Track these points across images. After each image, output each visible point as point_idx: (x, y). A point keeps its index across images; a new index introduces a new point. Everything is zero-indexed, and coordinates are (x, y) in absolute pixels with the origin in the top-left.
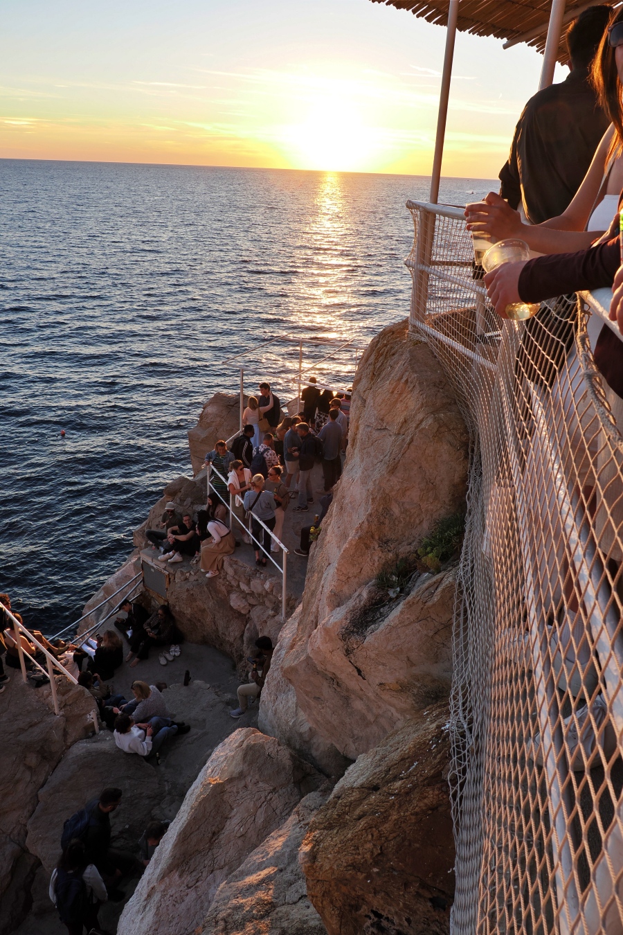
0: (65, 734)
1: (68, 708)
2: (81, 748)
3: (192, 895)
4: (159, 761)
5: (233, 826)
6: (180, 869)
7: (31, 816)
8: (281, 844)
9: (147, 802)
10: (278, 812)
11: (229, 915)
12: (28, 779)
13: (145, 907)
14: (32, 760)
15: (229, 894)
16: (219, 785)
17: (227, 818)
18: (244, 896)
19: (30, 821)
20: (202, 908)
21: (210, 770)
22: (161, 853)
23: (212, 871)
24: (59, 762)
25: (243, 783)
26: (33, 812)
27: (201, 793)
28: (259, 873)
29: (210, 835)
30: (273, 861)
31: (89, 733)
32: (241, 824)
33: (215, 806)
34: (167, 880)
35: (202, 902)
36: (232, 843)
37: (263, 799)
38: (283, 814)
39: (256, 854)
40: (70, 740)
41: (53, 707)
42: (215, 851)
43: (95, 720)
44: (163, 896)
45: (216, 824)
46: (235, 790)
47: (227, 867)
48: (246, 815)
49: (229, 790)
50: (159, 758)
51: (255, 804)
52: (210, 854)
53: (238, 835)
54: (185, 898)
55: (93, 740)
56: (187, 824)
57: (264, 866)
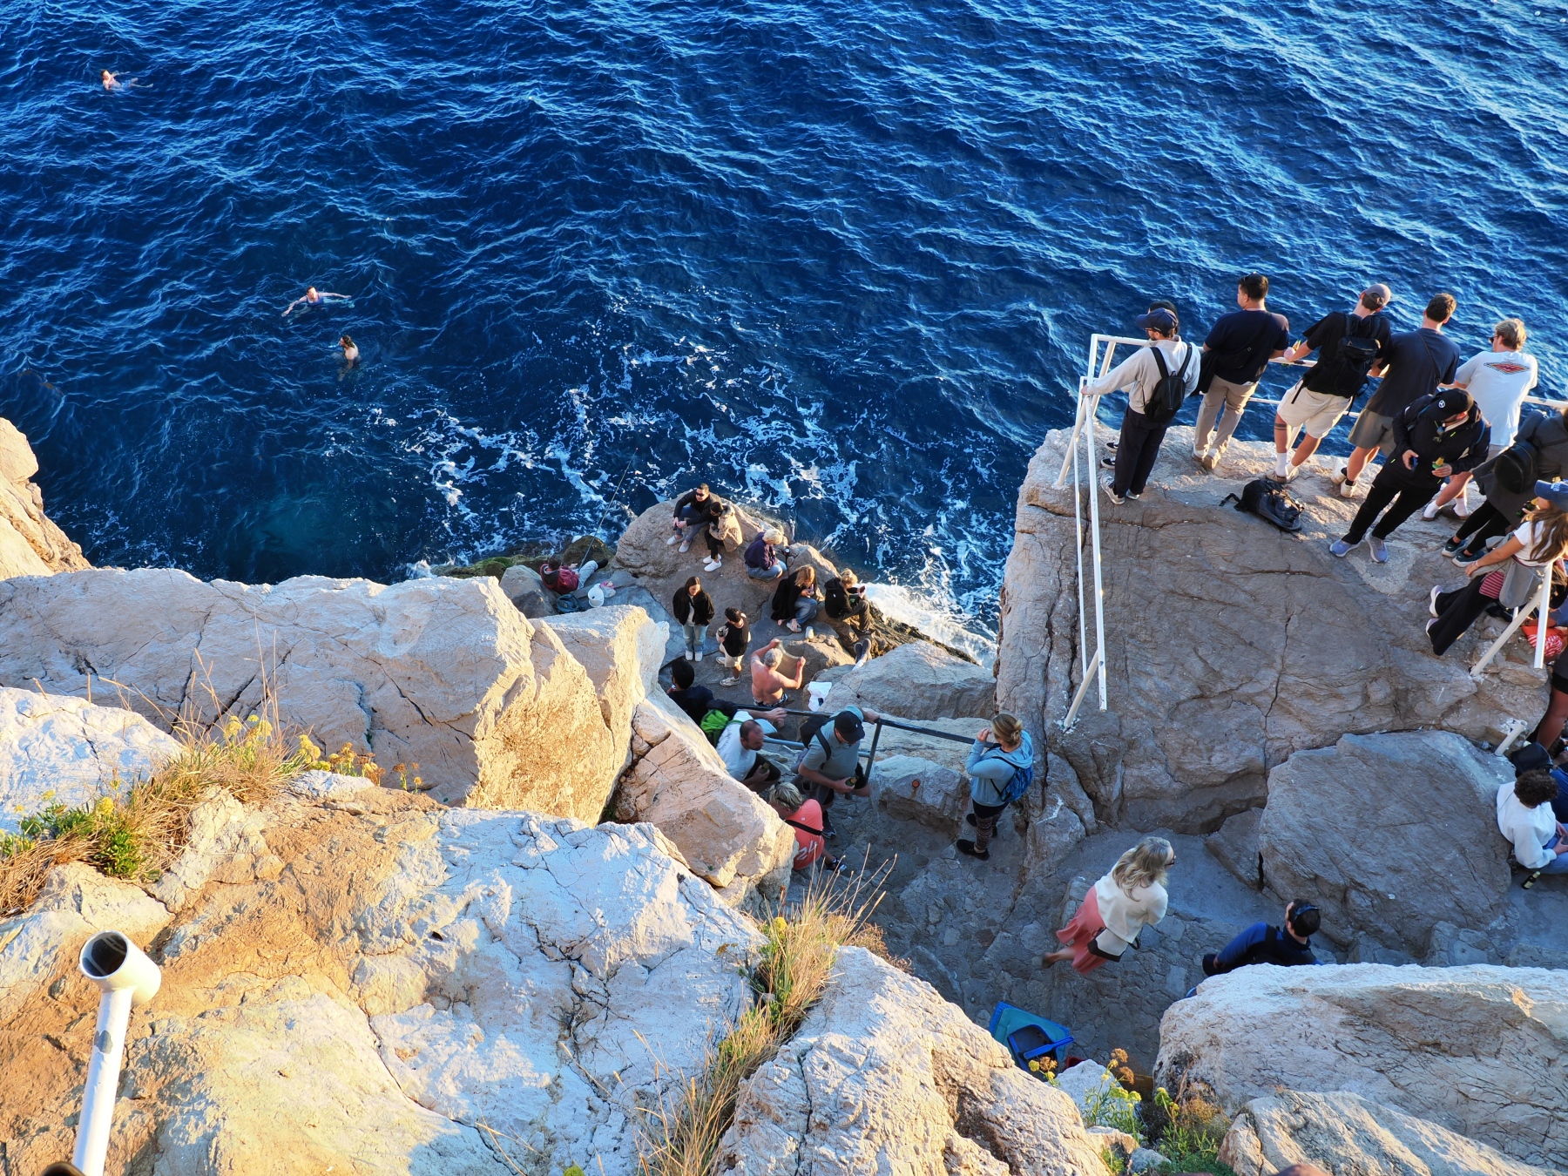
0: (1455, 708)
1: (1496, 681)
2: (1450, 746)
3: (1331, 1056)
4: (1528, 885)
5: (1469, 1072)
6: (1351, 1018)
7: (1309, 748)
8: (1475, 1168)
9: (1451, 905)
10: (1549, 1144)
11: (1318, 1127)
12: (1351, 708)
13: (1277, 994)
14: (1379, 692)
15: (1346, 1112)
16: (1519, 1012)
17: (1475, 1054)
18: (1357, 1139)
19: (1302, 753)
20: (1323, 1081)
21: (1537, 982)
22: (1357, 975)
23: (1381, 1071)
24: (1408, 730)
25: (1553, 1054)
26: (1318, 747)
27: (1484, 989)
28: (1406, 1149)
29: (1430, 1039)
30: (1437, 1166)
31: (1485, 742)
32: (1481, 1084)
33: (1480, 1024)
34: (1325, 1005)
35: (1330, 1077)
36: (1442, 1083)
37: (1551, 1105)
38: (1551, 1155)
39: (1434, 1132)
40: (1450, 721)
41: (1479, 659)
42: (1412, 1060)
43: (1511, 737)
44: (1301, 1013)
45: (1453, 1040)
46: (1530, 1045)
47: (1402, 1093)
48: (1504, 1086)
49: (1522, 1034)
50: (1533, 880)
51: (1531, 1094)
52: (1404, 1054)
53: (1462, 1089)
54: (1319, 1047)
55: (1480, 755)
56: (1419, 993)
57: (1422, 1153)
